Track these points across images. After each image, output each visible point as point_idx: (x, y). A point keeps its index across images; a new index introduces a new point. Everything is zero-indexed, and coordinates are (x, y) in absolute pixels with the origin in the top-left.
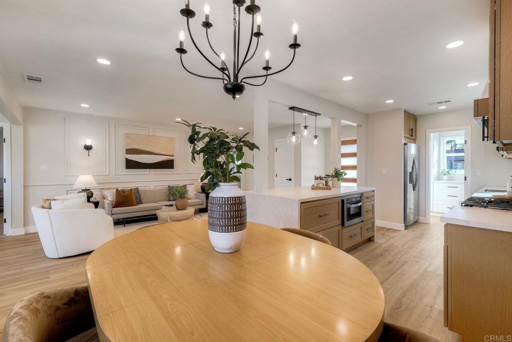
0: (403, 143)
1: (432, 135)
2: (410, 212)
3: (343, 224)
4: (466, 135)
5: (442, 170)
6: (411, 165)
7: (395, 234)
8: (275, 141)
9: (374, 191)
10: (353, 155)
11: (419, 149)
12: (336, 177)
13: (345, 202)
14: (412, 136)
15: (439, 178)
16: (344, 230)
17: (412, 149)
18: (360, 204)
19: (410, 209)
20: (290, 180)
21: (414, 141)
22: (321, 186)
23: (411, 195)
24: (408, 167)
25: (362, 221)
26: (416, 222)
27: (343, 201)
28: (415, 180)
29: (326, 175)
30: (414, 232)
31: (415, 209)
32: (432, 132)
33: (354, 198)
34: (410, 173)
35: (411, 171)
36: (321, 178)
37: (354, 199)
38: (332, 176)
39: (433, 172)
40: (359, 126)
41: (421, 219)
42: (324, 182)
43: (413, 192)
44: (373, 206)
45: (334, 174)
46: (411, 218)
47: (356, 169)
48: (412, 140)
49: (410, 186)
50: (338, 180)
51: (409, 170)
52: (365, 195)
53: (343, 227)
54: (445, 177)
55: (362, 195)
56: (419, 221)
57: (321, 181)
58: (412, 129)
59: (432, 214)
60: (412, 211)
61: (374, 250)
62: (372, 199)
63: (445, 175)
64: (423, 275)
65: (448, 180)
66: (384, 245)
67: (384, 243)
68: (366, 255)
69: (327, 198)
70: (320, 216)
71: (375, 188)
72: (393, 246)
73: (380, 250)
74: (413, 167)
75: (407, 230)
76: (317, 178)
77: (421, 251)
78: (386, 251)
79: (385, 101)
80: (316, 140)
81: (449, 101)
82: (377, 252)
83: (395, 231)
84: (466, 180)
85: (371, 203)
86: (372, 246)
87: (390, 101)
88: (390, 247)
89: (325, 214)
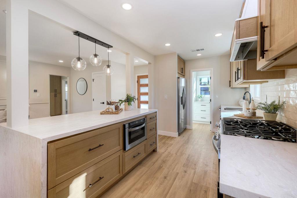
0: (177, 77)
1: (193, 72)
2: (181, 121)
3: (124, 148)
4: (211, 73)
5: (198, 95)
6: (182, 92)
7: (172, 142)
8: (93, 73)
9: (156, 112)
11: (186, 82)
12: (127, 102)
13: (127, 126)
14: (182, 73)
15: (196, 100)
16: (126, 153)
17: (183, 81)
18: (143, 125)
19: (182, 119)
20: (103, 103)
21: (184, 76)
22: (110, 110)
23: (182, 111)
24: (180, 93)
25: (146, 139)
26: (185, 129)
27: (124, 126)
28: (184, 101)
30: (184, 138)
31: (184, 119)
32: (194, 71)
34: (182, 98)
35: (182, 96)
37: (137, 122)
38: (125, 101)
39: (194, 96)
40: (149, 63)
41: (188, 127)
42: (113, 107)
43: (183, 110)
44: (156, 124)
45: (126, 99)
46: (182, 126)
48: (182, 76)
49: (181, 106)
50: (129, 105)
51: (181, 95)
52: (149, 117)
53: (125, 151)
54: (200, 99)
55: (146, 117)
56: (187, 128)
57: (111, 106)
58: (182, 69)
59: (193, 122)
60: (183, 121)
61: (155, 162)
62: (155, 119)
63: (199, 98)
64: (190, 190)
65: (201, 101)
66: (164, 155)
67: (163, 153)
68: (147, 171)
69: (101, 127)
70: (90, 150)
71: (157, 110)
72: (169, 155)
73: (160, 161)
74: (183, 93)
75: (180, 137)
76: (108, 103)
77: (188, 157)
78: (164, 161)
79: (165, 44)
80: (108, 69)
81: (203, 49)
82: (157, 165)
83: (172, 138)
84: (211, 101)
85: (154, 122)
86: (155, 158)
87: (168, 45)
88: (167, 157)
89: (100, 145)
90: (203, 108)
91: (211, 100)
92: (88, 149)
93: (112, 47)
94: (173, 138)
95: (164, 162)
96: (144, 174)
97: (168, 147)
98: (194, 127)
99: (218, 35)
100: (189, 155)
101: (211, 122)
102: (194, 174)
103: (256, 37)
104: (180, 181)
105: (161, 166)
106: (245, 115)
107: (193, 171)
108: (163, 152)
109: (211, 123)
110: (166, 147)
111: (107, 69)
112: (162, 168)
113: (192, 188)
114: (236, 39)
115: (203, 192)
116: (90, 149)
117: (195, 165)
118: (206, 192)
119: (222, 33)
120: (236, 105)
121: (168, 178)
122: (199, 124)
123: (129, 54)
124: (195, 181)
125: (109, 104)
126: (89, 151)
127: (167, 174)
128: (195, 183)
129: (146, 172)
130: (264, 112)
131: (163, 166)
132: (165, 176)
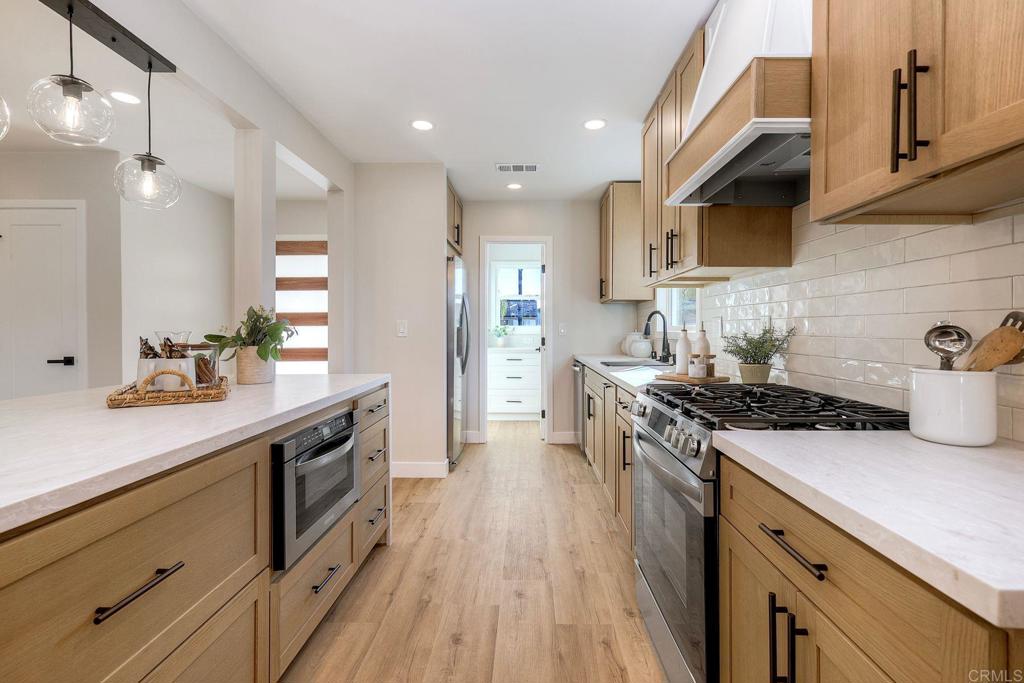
0: (446, 255)
3: (279, 559)
4: (544, 253)
5: (494, 325)
6: (459, 311)
7: (434, 496)
9: (386, 385)
10: (319, 284)
12: (253, 344)
13: (289, 452)
14: (458, 242)
16: (283, 580)
20: (69, 361)
22: (171, 383)
23: (459, 381)
24: (454, 317)
25: (356, 501)
26: (465, 446)
27: (277, 451)
28: (465, 348)
29: (209, 337)
30: (471, 475)
32: (492, 242)
33: (325, 424)
34: (459, 331)
35: (459, 325)
36: (172, 350)
37: (326, 431)
38: (239, 341)
40: (334, 190)
41: (472, 436)
42: (188, 366)
43: (462, 377)
44: (384, 435)
45: (244, 333)
47: (326, 323)
49: (457, 364)
50: (263, 356)
51: (456, 324)
52: (364, 404)
53: (279, 572)
54: (500, 341)
55: (354, 403)
56: (470, 442)
57: (174, 364)
58: (458, 228)
59: (489, 418)
61: (396, 589)
62: (383, 412)
63: (500, 336)
64: (561, 657)
65: (505, 346)
66: (420, 554)
67: (415, 544)
68: (372, 637)
69: (167, 466)
70: (101, 615)
71: (389, 375)
72: (441, 549)
73: (412, 582)
74: (461, 316)
75: (453, 474)
76: (152, 349)
77: (509, 541)
78: (428, 577)
79: (411, 122)
80: (148, 176)
81: (534, 168)
82: (405, 600)
83: (430, 485)
84: (543, 344)
85: (379, 427)
86: (387, 573)
87: (422, 125)
88: (436, 556)
89: (160, 572)
90: (515, 369)
91: (543, 339)
92: (90, 611)
93: (172, 68)
94: (431, 481)
95: (430, 578)
96: (364, 653)
97: (425, 520)
98: (491, 434)
99: (594, 125)
100: (510, 533)
101: (543, 412)
102: (551, 596)
103: (808, 120)
104: (514, 635)
105: (426, 597)
106: (690, 375)
107: (542, 586)
108: (412, 540)
109: (543, 416)
110: (419, 521)
111: (139, 176)
112: (430, 605)
113: (563, 648)
114: (757, 116)
115: (600, 649)
116: (101, 611)
117: (541, 561)
118: (607, 644)
119: (603, 120)
120: (613, 354)
121: (468, 638)
122: (501, 422)
123: (253, 126)
124: (563, 618)
125: (156, 355)
126: (97, 621)
127: (460, 624)
128: (564, 627)
129: (371, 641)
130: (741, 361)
131: (430, 597)
132: (454, 635)
